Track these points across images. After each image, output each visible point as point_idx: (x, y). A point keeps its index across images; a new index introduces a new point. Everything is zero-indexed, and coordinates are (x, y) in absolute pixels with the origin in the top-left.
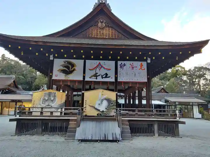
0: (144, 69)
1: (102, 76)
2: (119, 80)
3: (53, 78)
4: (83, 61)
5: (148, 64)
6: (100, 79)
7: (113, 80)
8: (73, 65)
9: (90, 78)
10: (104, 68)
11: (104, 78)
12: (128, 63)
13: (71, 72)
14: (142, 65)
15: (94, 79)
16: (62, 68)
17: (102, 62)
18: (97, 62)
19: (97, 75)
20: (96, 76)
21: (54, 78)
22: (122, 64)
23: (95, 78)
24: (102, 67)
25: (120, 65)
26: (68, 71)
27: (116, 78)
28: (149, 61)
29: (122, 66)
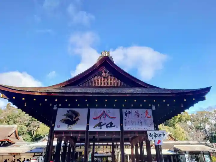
0: (150, 117)
1: (107, 125)
2: (125, 129)
4: (87, 109)
5: (153, 111)
6: (104, 129)
7: (118, 129)
9: (94, 128)
10: (108, 116)
11: (109, 127)
12: (133, 111)
13: (74, 122)
14: (147, 113)
15: (98, 129)
16: (65, 118)
17: (106, 110)
18: (102, 110)
19: (102, 124)
20: (100, 125)
21: (56, 129)
22: (126, 111)
23: (100, 127)
24: (106, 115)
25: (125, 113)
27: (122, 128)
28: (154, 108)
29: (127, 114)
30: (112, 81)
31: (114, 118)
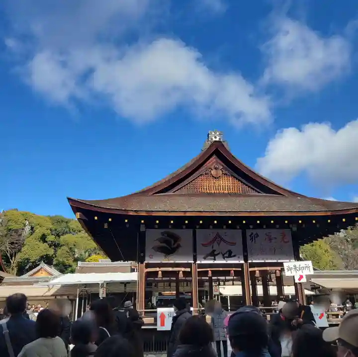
0: (288, 242)
1: (223, 255)
4: (191, 231)
6: (220, 260)
7: (241, 261)
8: (176, 238)
9: (205, 258)
10: (224, 241)
11: (226, 257)
12: (262, 233)
13: (174, 250)
14: (283, 235)
15: (210, 261)
16: (158, 244)
17: (221, 232)
19: (216, 253)
20: (213, 254)
21: (147, 260)
22: (252, 234)
23: (213, 258)
24: (222, 239)
25: (250, 236)
26: (169, 248)
27: (246, 258)
28: (295, 229)
29: (254, 237)
30: (227, 183)
31: (234, 244)
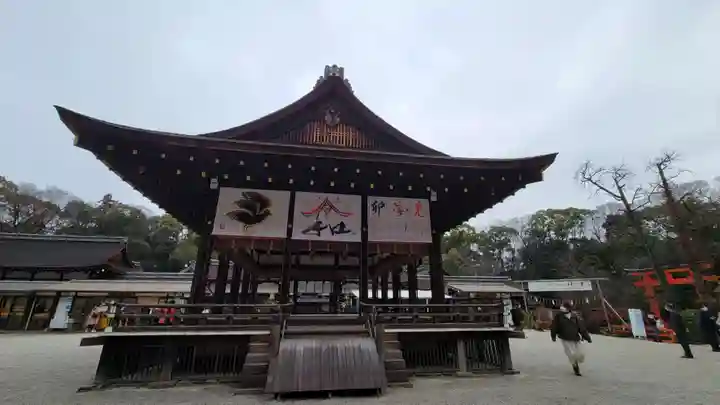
1: (332, 230)
2: (371, 239)
3: (214, 233)
4: (288, 193)
5: (432, 204)
6: (326, 236)
7: (358, 238)
8: (265, 203)
9: (304, 232)
10: (337, 211)
11: (337, 233)
12: (390, 201)
13: (258, 219)
14: (418, 207)
15: (312, 236)
16: (237, 208)
17: (332, 197)
18: (324, 196)
19: (321, 226)
20: (318, 228)
21: (216, 231)
22: (376, 202)
23: (316, 232)
24: (332, 207)
25: (373, 205)
26: (252, 215)
27: (365, 235)
28: (434, 198)
29: (378, 207)
30: (346, 134)
31: (347, 214)
